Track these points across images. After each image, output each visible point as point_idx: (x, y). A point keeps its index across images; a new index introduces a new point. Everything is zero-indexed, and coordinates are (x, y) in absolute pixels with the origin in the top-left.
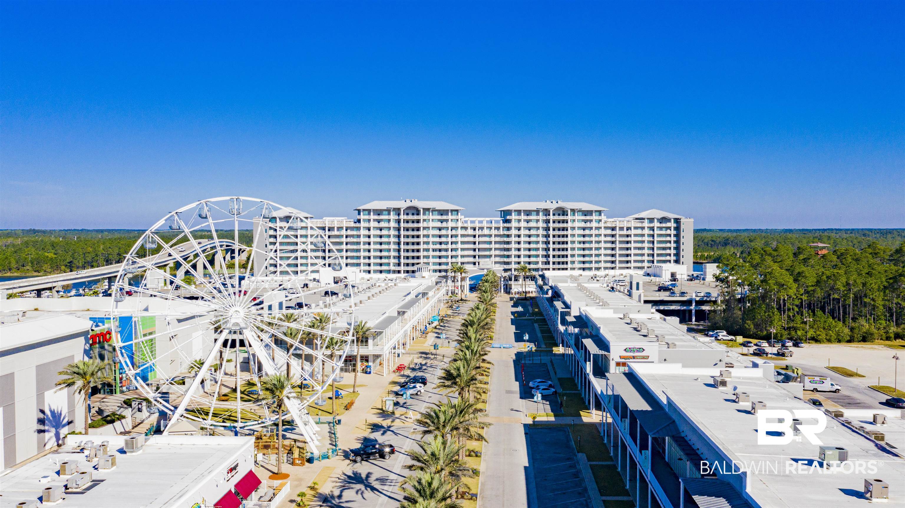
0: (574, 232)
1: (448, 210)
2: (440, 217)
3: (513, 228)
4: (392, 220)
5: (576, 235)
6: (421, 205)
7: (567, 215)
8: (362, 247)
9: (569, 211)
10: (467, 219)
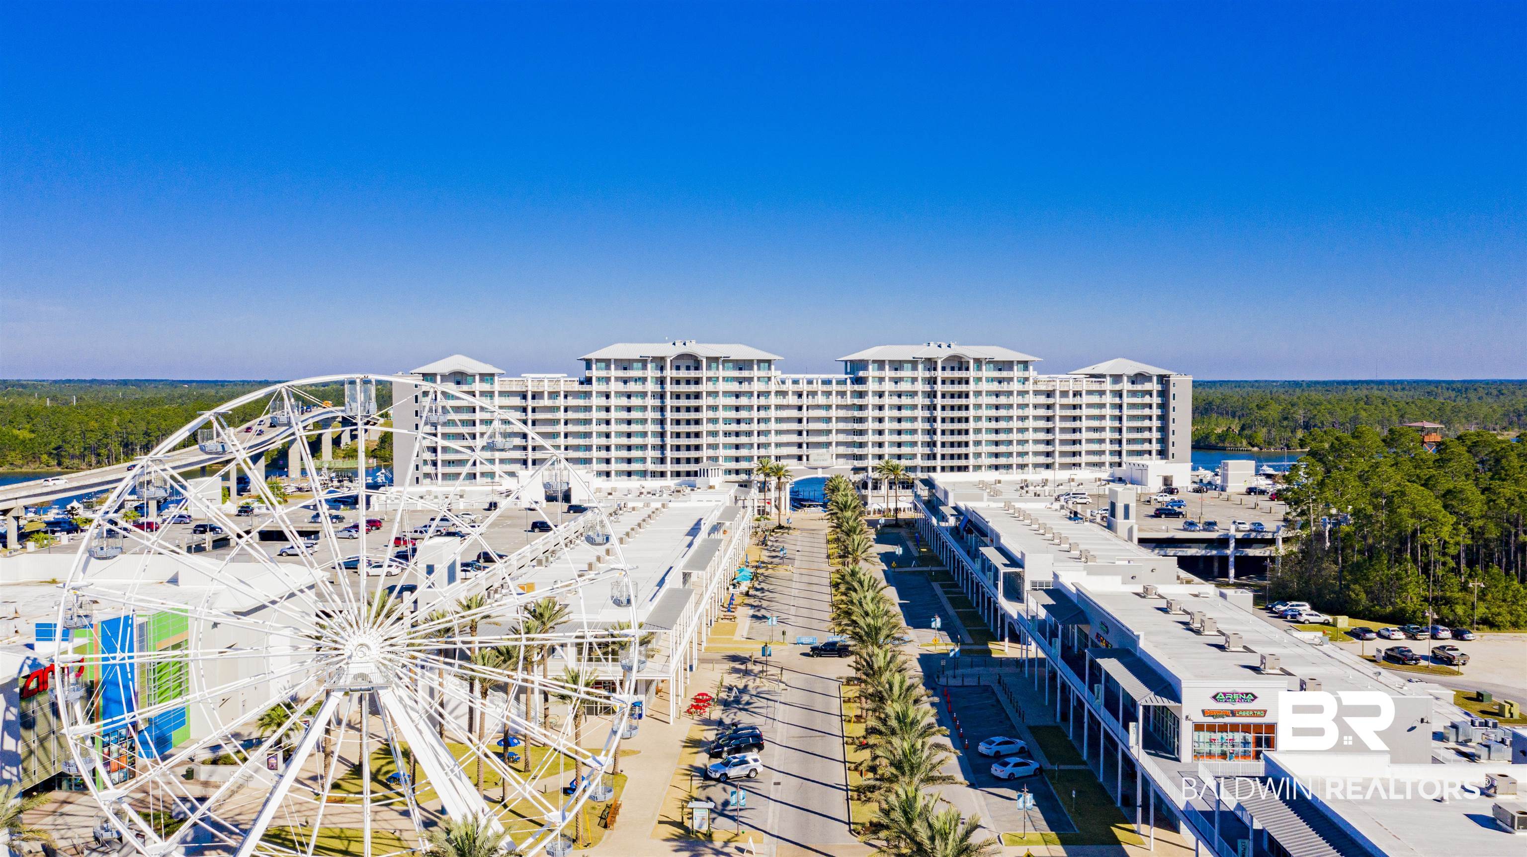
0: (980, 400)
1: (752, 361)
2: (737, 374)
3: (870, 394)
4: (649, 379)
5: (984, 407)
6: (703, 350)
7: (967, 369)
8: (594, 428)
9: (972, 362)
10: (784, 376)
